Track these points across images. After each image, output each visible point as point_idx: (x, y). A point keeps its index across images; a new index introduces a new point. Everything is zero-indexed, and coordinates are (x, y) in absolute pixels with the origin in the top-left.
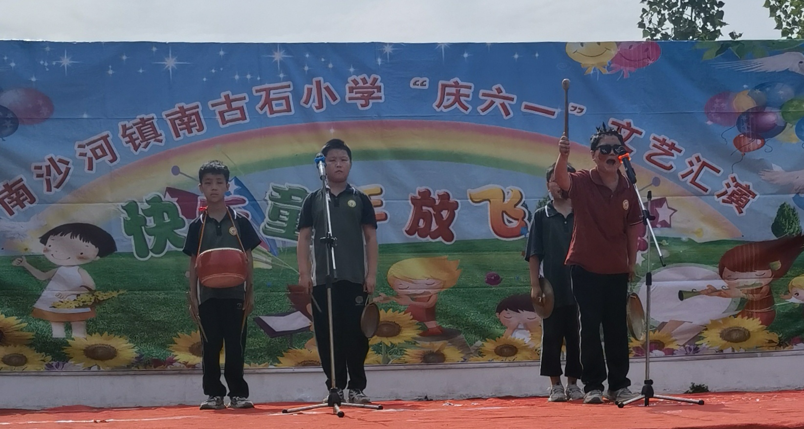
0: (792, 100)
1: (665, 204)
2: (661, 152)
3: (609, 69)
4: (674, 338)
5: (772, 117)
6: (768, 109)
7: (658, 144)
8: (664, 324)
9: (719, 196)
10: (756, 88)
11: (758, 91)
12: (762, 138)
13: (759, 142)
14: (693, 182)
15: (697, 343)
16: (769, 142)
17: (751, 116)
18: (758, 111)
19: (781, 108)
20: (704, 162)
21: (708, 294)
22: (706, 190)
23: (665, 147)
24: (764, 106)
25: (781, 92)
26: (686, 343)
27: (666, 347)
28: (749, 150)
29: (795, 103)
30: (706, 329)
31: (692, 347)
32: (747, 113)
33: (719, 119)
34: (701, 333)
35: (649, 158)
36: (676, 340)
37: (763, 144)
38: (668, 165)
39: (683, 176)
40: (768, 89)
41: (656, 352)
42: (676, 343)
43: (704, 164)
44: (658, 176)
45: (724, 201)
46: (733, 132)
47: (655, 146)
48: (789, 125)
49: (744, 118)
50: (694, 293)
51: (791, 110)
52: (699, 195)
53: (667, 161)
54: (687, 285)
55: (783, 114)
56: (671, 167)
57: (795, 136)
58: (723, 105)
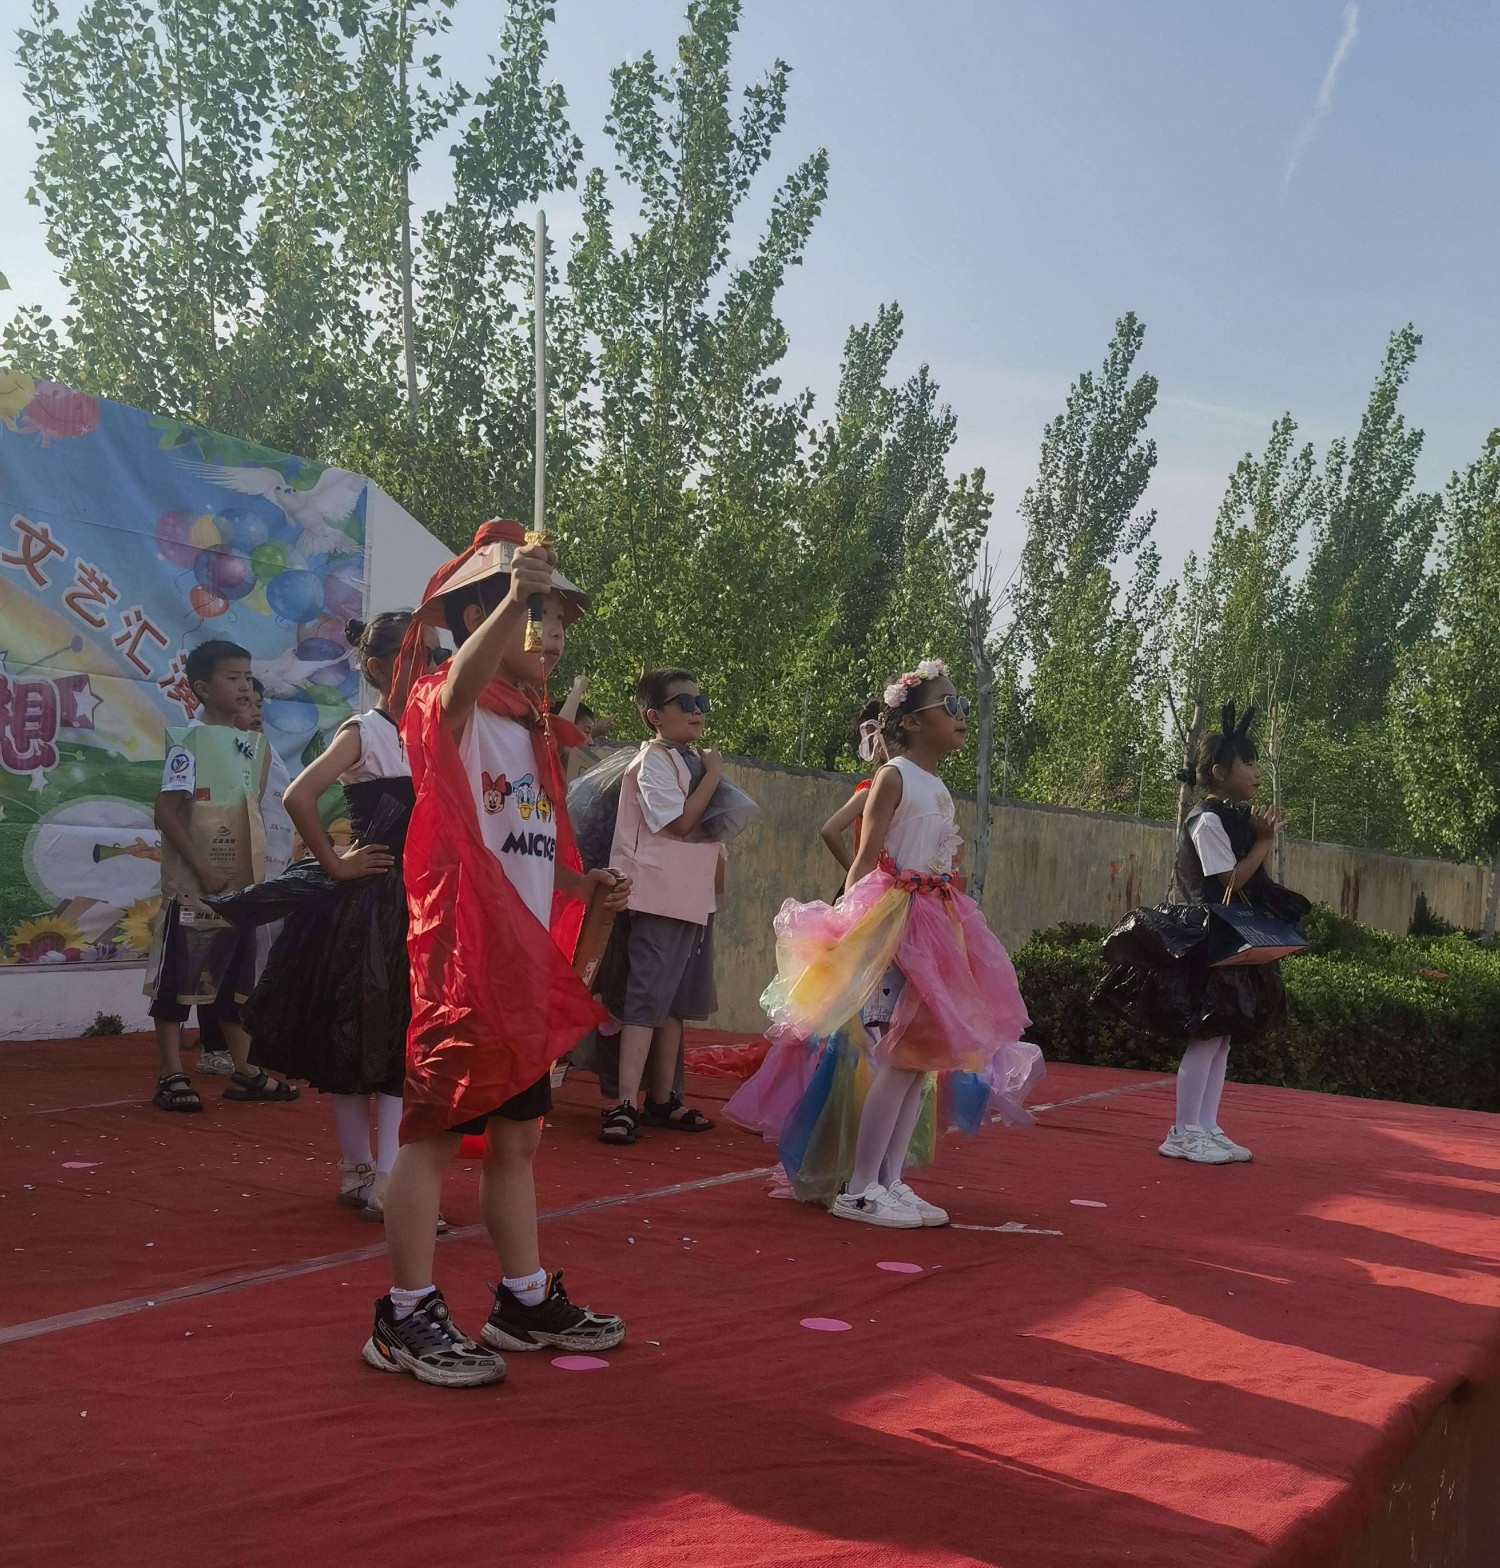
0: (263, 545)
1: (86, 688)
2: (88, 591)
3: (20, 423)
4: (79, 930)
5: (238, 567)
6: (235, 552)
7: (86, 577)
8: (67, 902)
9: (164, 684)
10: (222, 513)
11: (223, 520)
12: (224, 597)
13: (221, 602)
14: (130, 654)
15: (114, 940)
16: (234, 604)
17: (213, 558)
18: (221, 553)
19: (251, 553)
20: (145, 623)
21: (134, 854)
22: (147, 671)
23: (94, 585)
24: (232, 545)
25: (253, 529)
26: (98, 940)
27: (68, 946)
28: (209, 615)
29: (268, 550)
30: (127, 916)
31: (107, 947)
32: (207, 551)
33: (171, 552)
34: (119, 922)
35: (70, 599)
36: (82, 934)
37: (226, 607)
38: (98, 618)
39: (119, 642)
40: (236, 519)
41: (54, 955)
42: (84, 939)
43: (146, 626)
44: (82, 635)
45: (170, 695)
46: (188, 581)
47: (81, 580)
48: (259, 584)
49: (204, 559)
50: (116, 850)
51: (263, 560)
52: (136, 678)
53: (98, 611)
54: (107, 834)
55: (255, 563)
56: (101, 623)
57: (265, 602)
58: (179, 530)
